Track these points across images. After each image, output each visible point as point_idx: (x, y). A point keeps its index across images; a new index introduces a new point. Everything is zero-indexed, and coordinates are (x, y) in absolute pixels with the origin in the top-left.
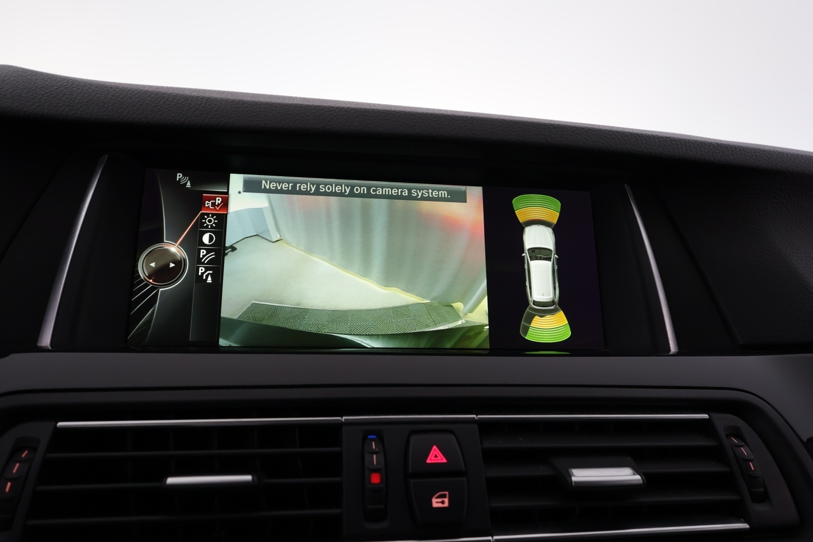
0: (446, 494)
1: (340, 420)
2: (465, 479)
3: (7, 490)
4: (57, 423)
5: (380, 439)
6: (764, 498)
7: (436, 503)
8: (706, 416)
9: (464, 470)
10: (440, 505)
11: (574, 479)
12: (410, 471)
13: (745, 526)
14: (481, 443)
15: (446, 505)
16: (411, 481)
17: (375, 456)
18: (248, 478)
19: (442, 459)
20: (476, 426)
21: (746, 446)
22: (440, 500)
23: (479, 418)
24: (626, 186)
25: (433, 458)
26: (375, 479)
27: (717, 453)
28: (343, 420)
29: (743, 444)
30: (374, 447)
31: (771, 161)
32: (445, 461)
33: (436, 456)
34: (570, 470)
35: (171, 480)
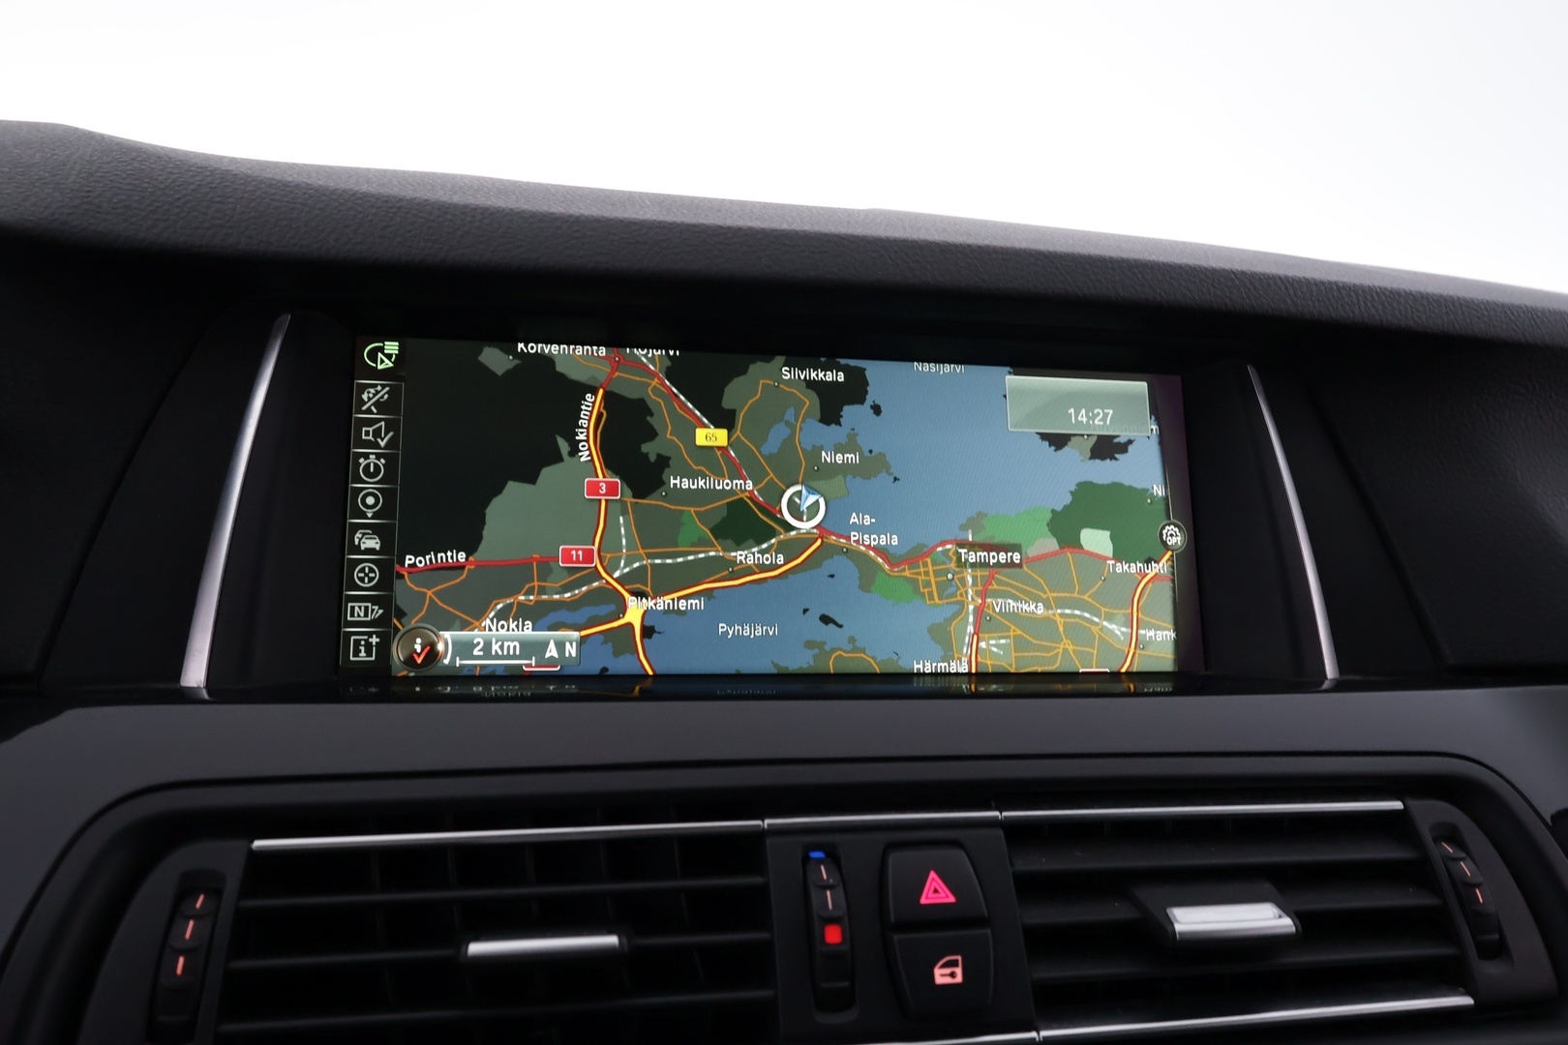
0: (957, 961)
1: (760, 826)
2: (989, 931)
3: (179, 971)
4: (252, 842)
5: (833, 858)
6: (1497, 950)
7: (941, 976)
8: (1398, 805)
9: (986, 915)
10: (948, 980)
11: (1178, 927)
12: (892, 920)
13: (1467, 1001)
14: (1012, 865)
15: (959, 979)
16: (896, 937)
17: (828, 893)
18: (612, 940)
19: (947, 897)
20: (1001, 833)
21: (1468, 860)
22: (948, 971)
23: (1005, 817)
24: (1250, 369)
25: (931, 895)
26: (833, 935)
27: (1419, 872)
28: (766, 826)
29: (1463, 855)
30: (825, 876)
31: (1516, 325)
32: (952, 899)
33: (936, 891)
34: (1168, 911)
35: (476, 948)
